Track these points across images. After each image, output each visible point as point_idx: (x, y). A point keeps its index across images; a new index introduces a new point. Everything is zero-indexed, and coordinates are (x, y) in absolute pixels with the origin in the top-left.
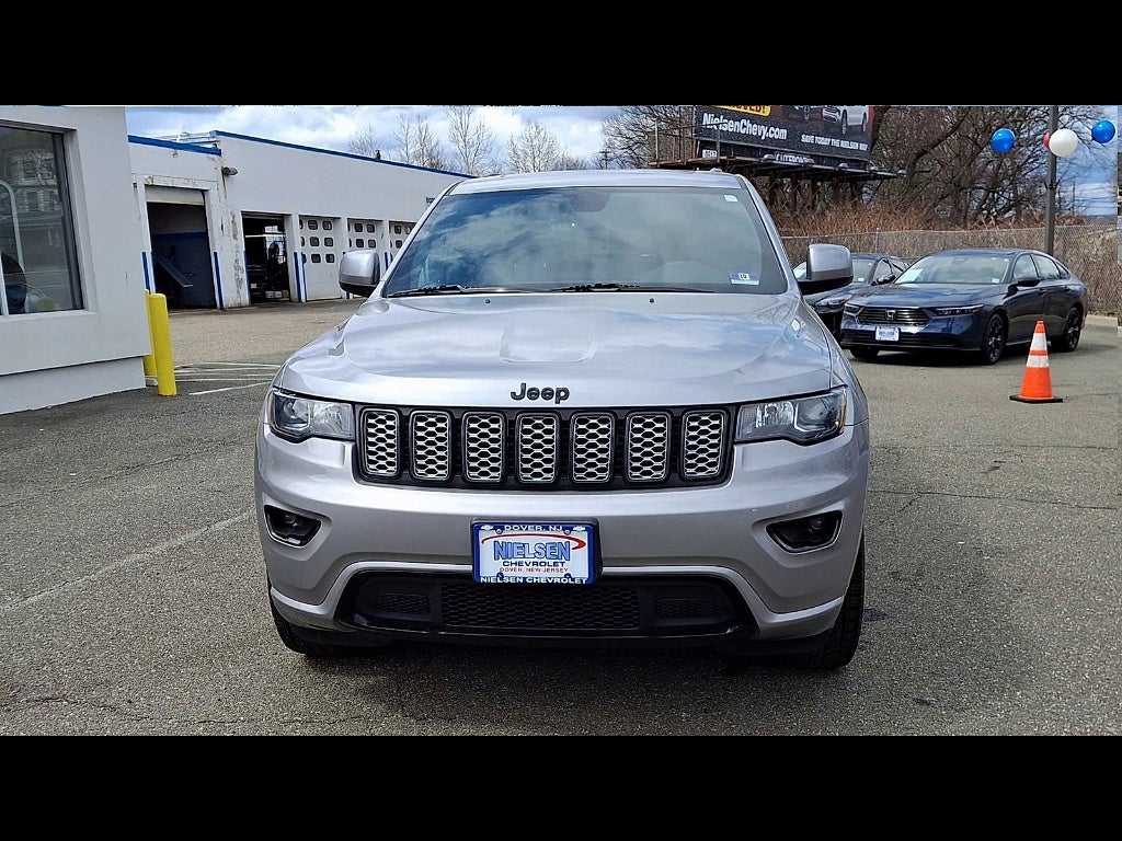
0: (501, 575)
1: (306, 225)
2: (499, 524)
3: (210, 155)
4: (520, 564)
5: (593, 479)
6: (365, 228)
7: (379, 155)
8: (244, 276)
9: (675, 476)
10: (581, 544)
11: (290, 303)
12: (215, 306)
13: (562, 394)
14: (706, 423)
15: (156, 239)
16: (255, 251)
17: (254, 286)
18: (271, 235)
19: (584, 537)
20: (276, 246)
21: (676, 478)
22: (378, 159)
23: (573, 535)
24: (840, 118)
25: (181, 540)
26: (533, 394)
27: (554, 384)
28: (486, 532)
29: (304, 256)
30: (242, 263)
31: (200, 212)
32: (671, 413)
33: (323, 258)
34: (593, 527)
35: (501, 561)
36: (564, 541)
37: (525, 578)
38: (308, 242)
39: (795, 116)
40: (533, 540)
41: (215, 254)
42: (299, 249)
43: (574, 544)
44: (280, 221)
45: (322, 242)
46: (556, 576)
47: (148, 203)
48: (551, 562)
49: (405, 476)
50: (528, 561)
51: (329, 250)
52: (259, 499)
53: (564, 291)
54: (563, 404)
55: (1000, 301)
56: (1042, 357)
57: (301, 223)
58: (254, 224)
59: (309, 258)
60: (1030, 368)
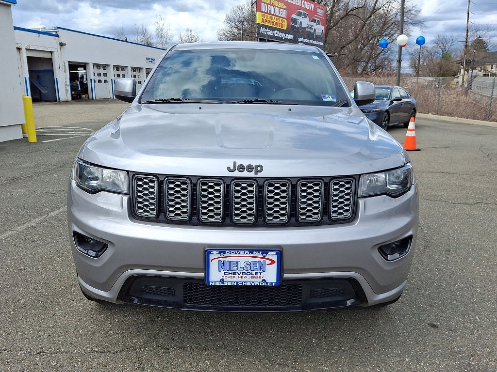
0: (222, 281)
1: (95, 67)
2: (223, 249)
3: (55, 37)
4: (234, 274)
5: (277, 220)
6: (120, 69)
7: (126, 40)
8: (69, 88)
9: (326, 218)
10: (273, 262)
11: (89, 100)
12: (57, 101)
13: (259, 168)
14: (342, 186)
15: (30, 72)
16: (73, 77)
17: (73, 93)
18: (81, 71)
19: (275, 258)
20: (83, 76)
21: (327, 219)
22: (126, 41)
23: (268, 256)
24: (313, 32)
25: (33, 223)
26: (241, 168)
27: (254, 162)
28: (214, 255)
29: (95, 81)
30: (68, 83)
31: (50, 61)
32: (323, 180)
33: (103, 81)
34: (280, 251)
35: (223, 272)
36: (262, 260)
37: (237, 283)
38: (96, 74)
39: (296, 30)
40: (243, 260)
41: (57, 79)
42: (92, 77)
43: (268, 262)
44: (84, 66)
45: (102, 75)
46: (257, 281)
47: (27, 57)
48: (254, 273)
49: (161, 217)
50: (239, 272)
51: (105, 78)
52: (70, 226)
53: (238, 103)
54: (259, 175)
55: (387, 107)
56: (413, 132)
57: (93, 66)
58: (73, 66)
59: (97, 81)
60: (408, 137)
